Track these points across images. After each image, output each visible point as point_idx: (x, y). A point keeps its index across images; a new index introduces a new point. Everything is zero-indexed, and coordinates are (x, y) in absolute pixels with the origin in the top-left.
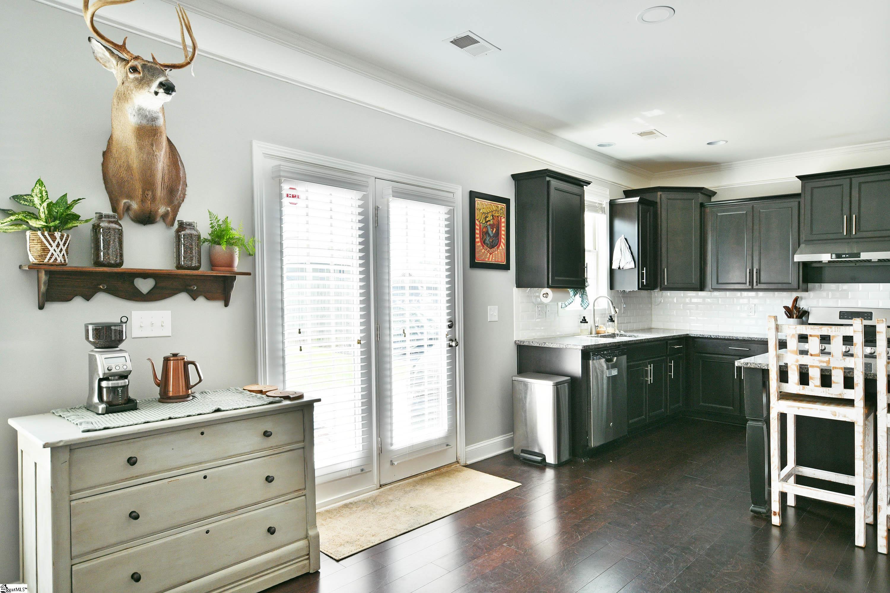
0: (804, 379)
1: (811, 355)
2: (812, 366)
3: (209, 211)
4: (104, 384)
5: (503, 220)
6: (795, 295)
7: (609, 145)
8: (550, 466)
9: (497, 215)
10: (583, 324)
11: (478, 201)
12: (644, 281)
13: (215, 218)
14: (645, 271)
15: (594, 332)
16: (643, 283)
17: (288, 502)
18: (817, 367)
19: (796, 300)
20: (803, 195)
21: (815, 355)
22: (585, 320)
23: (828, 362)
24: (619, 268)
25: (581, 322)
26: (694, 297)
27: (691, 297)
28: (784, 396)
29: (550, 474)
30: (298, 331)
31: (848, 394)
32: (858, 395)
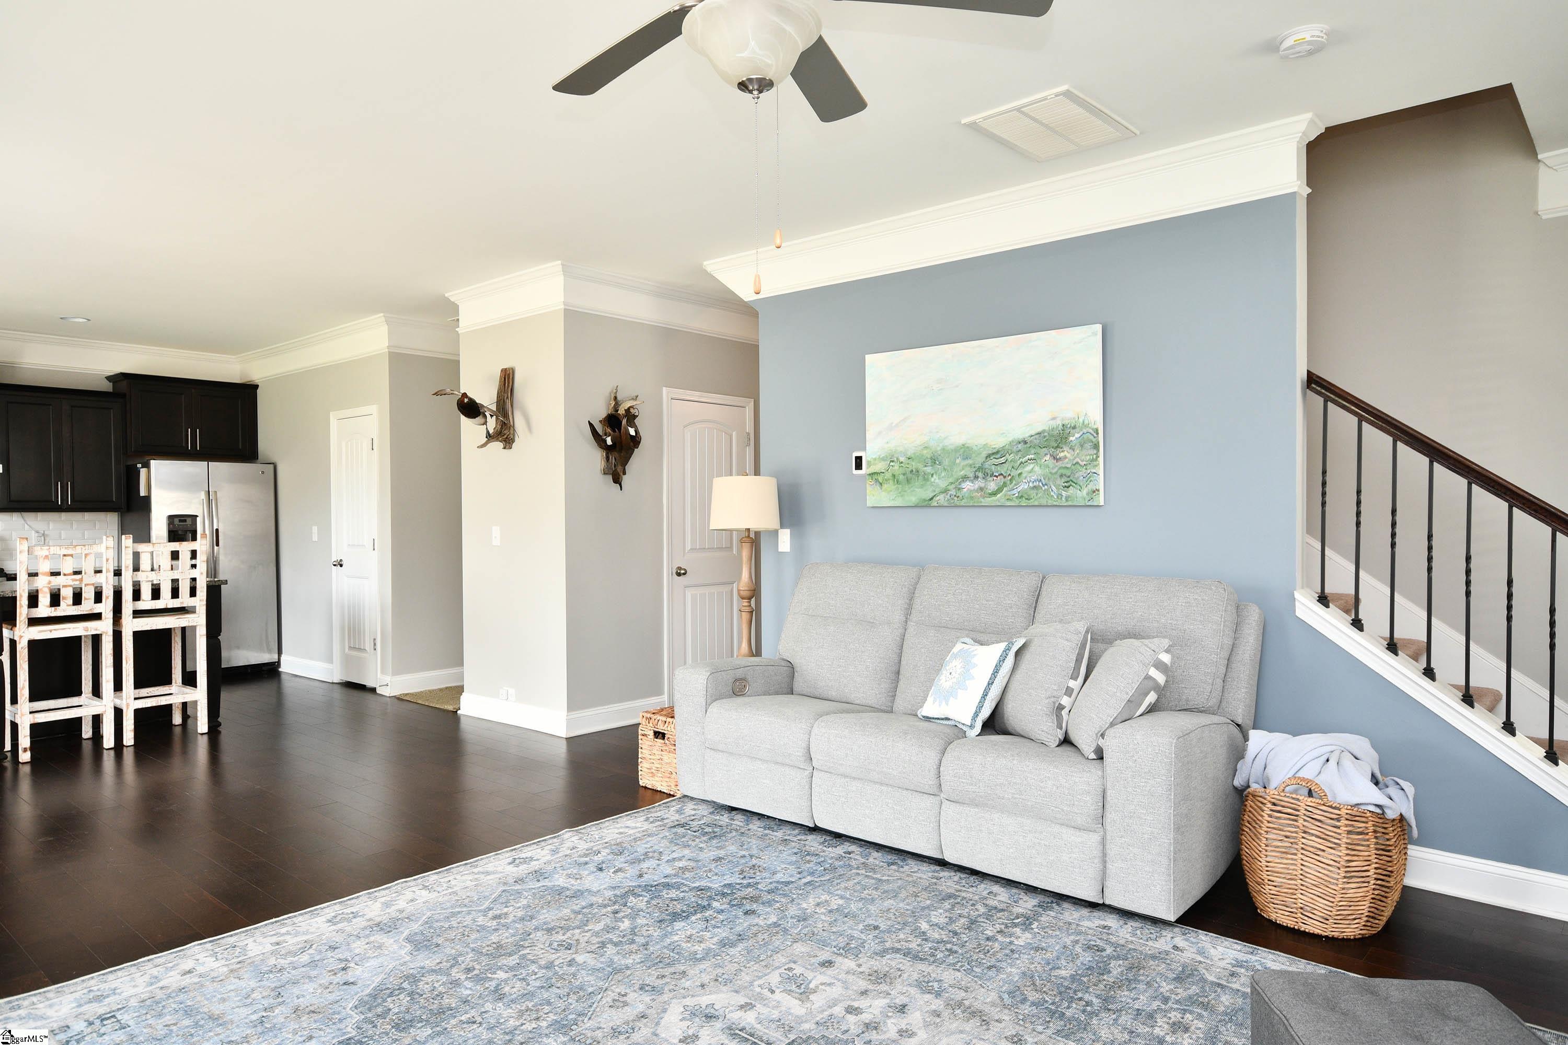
0: (55, 601)
2: (65, 588)
18: (69, 587)
23: (80, 581)
28: (33, 622)
31: (98, 608)
32: (107, 608)
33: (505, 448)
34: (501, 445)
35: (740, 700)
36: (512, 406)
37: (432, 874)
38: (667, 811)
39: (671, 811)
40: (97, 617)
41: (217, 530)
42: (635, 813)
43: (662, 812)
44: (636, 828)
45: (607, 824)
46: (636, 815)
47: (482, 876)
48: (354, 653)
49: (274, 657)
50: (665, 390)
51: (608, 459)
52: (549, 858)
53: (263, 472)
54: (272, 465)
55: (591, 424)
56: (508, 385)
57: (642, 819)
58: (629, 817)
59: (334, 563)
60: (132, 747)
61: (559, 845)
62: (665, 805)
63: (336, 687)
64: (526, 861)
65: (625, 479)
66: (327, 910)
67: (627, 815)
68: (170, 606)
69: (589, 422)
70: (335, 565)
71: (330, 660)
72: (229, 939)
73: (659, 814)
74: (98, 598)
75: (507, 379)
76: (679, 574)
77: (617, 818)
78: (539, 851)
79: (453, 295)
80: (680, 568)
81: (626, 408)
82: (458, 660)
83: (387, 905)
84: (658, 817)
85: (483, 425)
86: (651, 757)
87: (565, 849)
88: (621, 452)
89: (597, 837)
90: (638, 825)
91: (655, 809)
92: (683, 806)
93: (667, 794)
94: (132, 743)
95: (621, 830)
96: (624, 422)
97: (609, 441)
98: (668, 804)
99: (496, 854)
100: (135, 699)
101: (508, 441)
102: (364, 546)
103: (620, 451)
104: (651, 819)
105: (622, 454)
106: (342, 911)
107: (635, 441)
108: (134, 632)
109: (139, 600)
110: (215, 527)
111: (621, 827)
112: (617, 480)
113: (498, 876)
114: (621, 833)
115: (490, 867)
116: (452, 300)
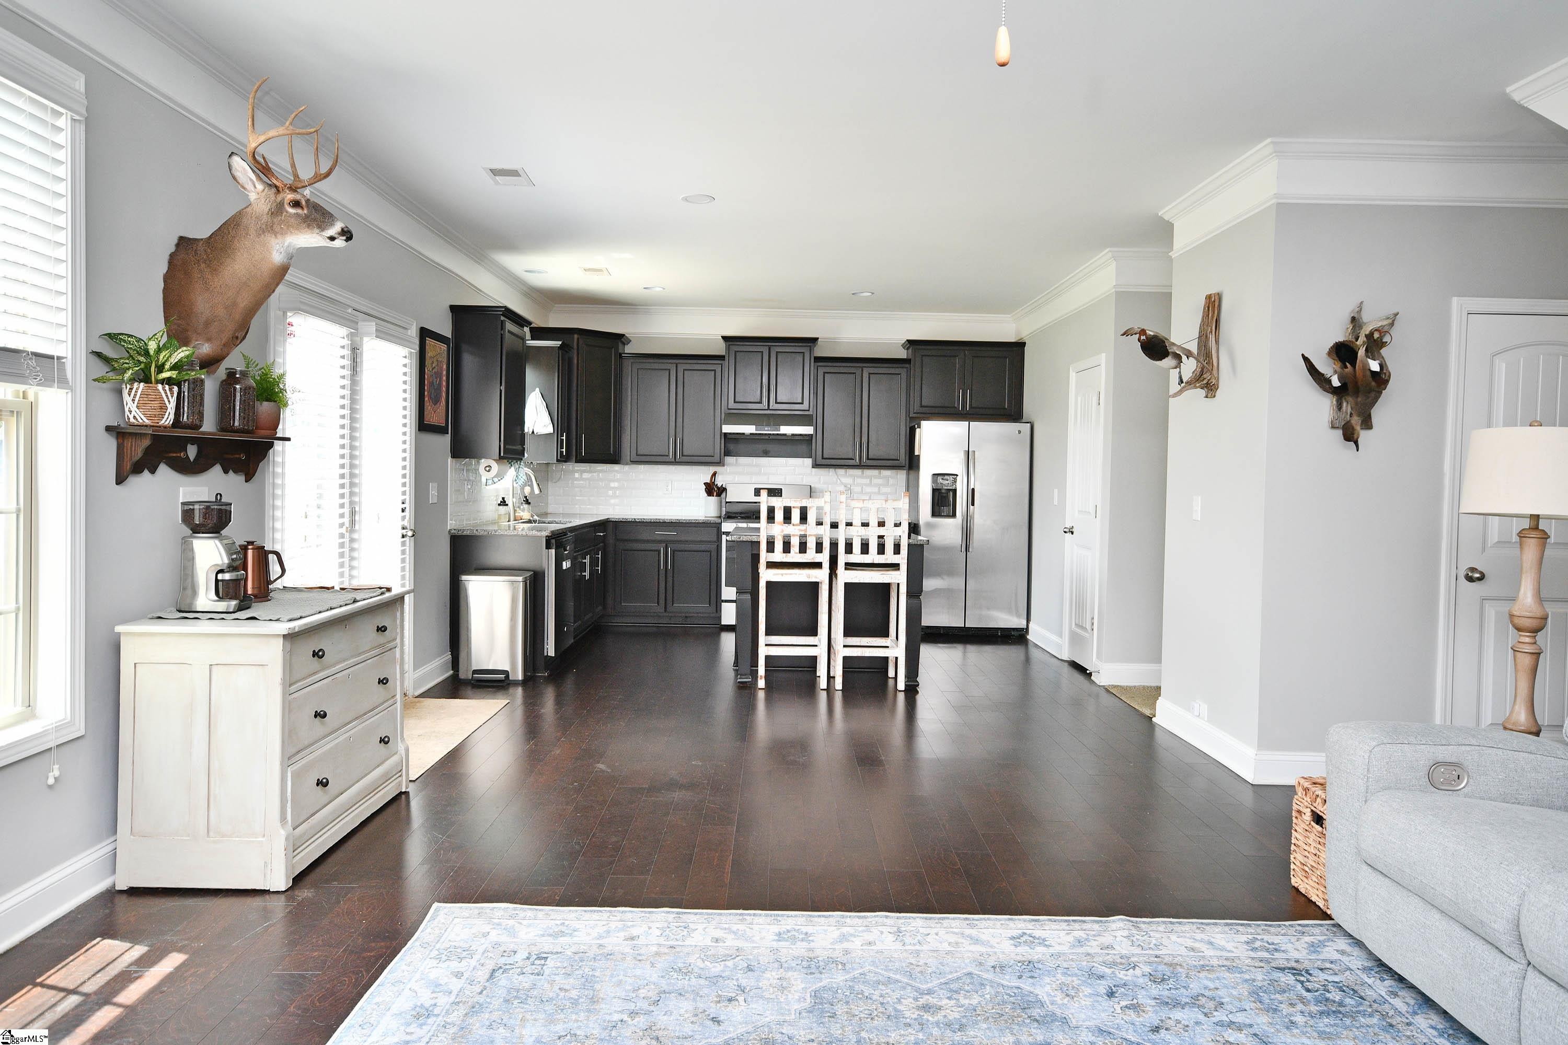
0: (787, 548)
1: (793, 525)
2: (794, 535)
3: (243, 355)
4: (220, 577)
5: (445, 367)
6: (712, 469)
7: (539, 272)
8: (516, 683)
9: (441, 359)
10: (501, 507)
11: (429, 341)
12: (564, 450)
13: (254, 365)
14: (564, 438)
15: (512, 518)
16: (562, 452)
17: (388, 709)
18: (797, 535)
19: (714, 474)
20: (727, 358)
21: (797, 525)
22: (505, 502)
23: (806, 530)
24: (533, 432)
25: (499, 505)
26: (585, 471)
27: (582, 472)
28: (771, 565)
29: (520, 691)
30: (304, 514)
31: (818, 558)
32: (824, 558)
33: (1207, 397)
34: (1203, 392)
35: (1440, 798)
36: (1217, 342)
37: (921, 918)
38: (1293, 939)
39: (1303, 941)
40: (818, 565)
41: (973, 490)
42: (1242, 925)
43: (1285, 939)
44: (1223, 949)
45: (1187, 927)
46: (1240, 928)
47: (966, 942)
48: (1079, 631)
49: (1022, 623)
50: (1455, 300)
51: (1339, 407)
52: (1065, 949)
53: (1020, 432)
54: (1029, 424)
55: (1305, 359)
56: (1213, 316)
57: (1244, 938)
58: (1227, 929)
59: (1065, 530)
60: (841, 692)
61: (1094, 936)
62: (1300, 928)
63: (1066, 664)
64: (1034, 941)
65: (1364, 436)
66: (790, 920)
67: (1227, 924)
68: (876, 562)
69: (1303, 355)
70: (1065, 532)
71: (1060, 635)
72: (692, 916)
73: (1276, 940)
74: (819, 548)
75: (1213, 305)
76: (1470, 579)
77: (1208, 924)
78: (1062, 934)
79: (1166, 213)
80: (1473, 570)
81: (1367, 333)
82: (1156, 656)
83: (843, 938)
84: (1273, 944)
85: (1176, 368)
86: (1306, 848)
87: (1096, 943)
88: (1357, 397)
89: (1154, 942)
90: (1229, 946)
91: (1279, 929)
92: (1328, 940)
93: (1322, 910)
94: (841, 689)
95: (1197, 945)
96: (1361, 353)
97: (1336, 382)
98: (1305, 929)
99: (1010, 919)
100: (845, 646)
101: (1211, 388)
102: (1089, 512)
103: (1356, 393)
104: (1258, 944)
105: (1359, 399)
106: (799, 927)
107: (1380, 380)
108: (845, 583)
109: (852, 553)
110: (972, 487)
111: (1202, 941)
112: (1350, 436)
113: (982, 949)
114: (1193, 949)
115: (985, 935)
116: (1166, 218)
